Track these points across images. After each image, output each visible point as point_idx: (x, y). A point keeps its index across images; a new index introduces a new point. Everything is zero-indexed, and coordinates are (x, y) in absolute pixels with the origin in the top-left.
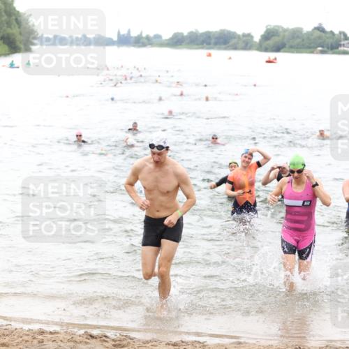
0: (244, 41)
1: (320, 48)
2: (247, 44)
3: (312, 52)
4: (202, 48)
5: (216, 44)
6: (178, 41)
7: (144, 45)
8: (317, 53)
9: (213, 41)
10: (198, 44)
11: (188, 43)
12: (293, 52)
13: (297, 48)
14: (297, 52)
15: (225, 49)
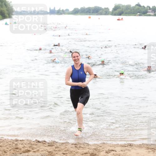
0: (105, 11)
1: (139, 14)
2: (106, 13)
3: (135, 15)
4: (87, 15)
5: (93, 12)
6: (76, 12)
7: (61, 14)
8: (137, 16)
9: (91, 11)
10: (85, 13)
11: (81, 13)
12: (127, 16)
13: (129, 14)
14: (129, 15)
15: (97, 15)
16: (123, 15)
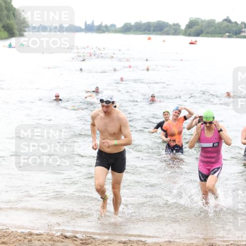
0: (174, 29)
1: (227, 34)
2: (176, 31)
3: (222, 37)
4: (145, 34)
5: (154, 31)
6: (127, 29)
7: (103, 32)
8: (226, 37)
9: (152, 29)
10: (141, 31)
11: (135, 31)
12: (209, 37)
13: (211, 34)
14: (212, 37)
15: (161, 34)
16: (203, 36)
